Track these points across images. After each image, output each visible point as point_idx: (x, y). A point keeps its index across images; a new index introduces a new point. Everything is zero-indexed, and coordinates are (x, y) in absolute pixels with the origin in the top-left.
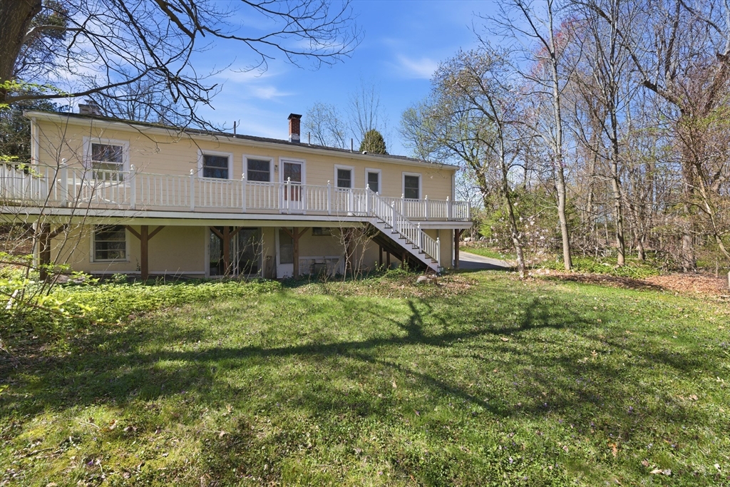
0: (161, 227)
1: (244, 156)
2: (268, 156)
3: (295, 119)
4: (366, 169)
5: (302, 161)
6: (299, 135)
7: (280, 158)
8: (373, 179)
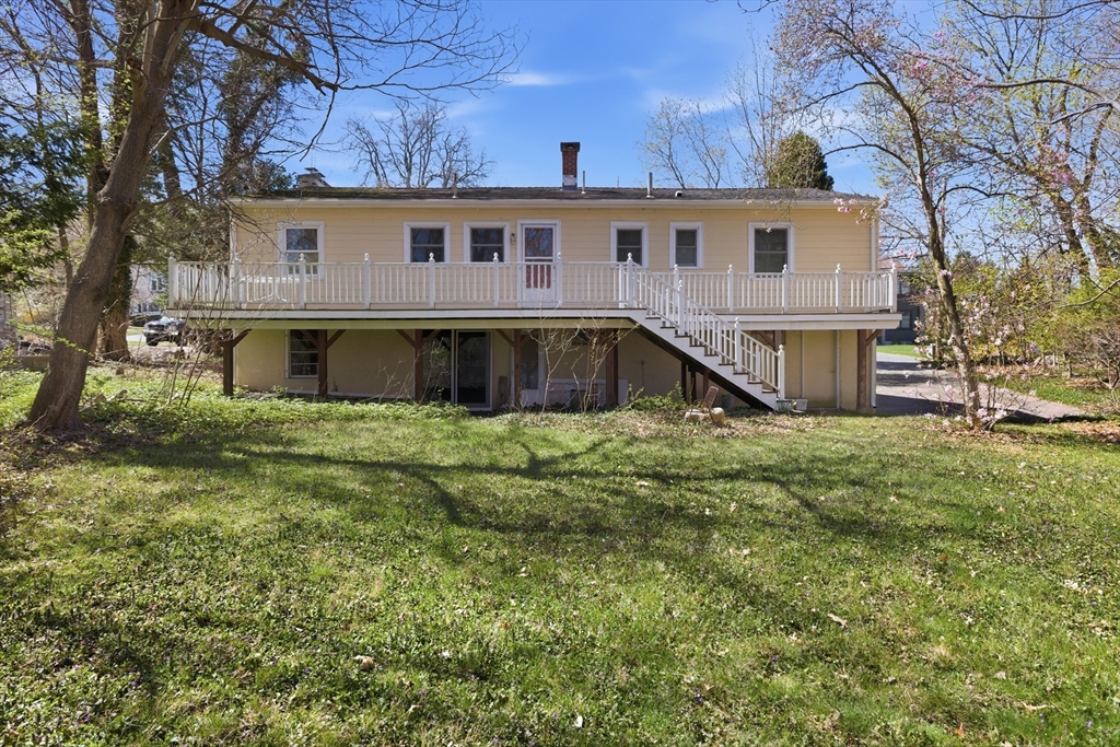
0: (341, 332)
1: (465, 224)
2: (501, 220)
3: (570, 151)
4: (672, 224)
5: (554, 222)
6: (576, 176)
7: (519, 222)
8: (686, 240)
